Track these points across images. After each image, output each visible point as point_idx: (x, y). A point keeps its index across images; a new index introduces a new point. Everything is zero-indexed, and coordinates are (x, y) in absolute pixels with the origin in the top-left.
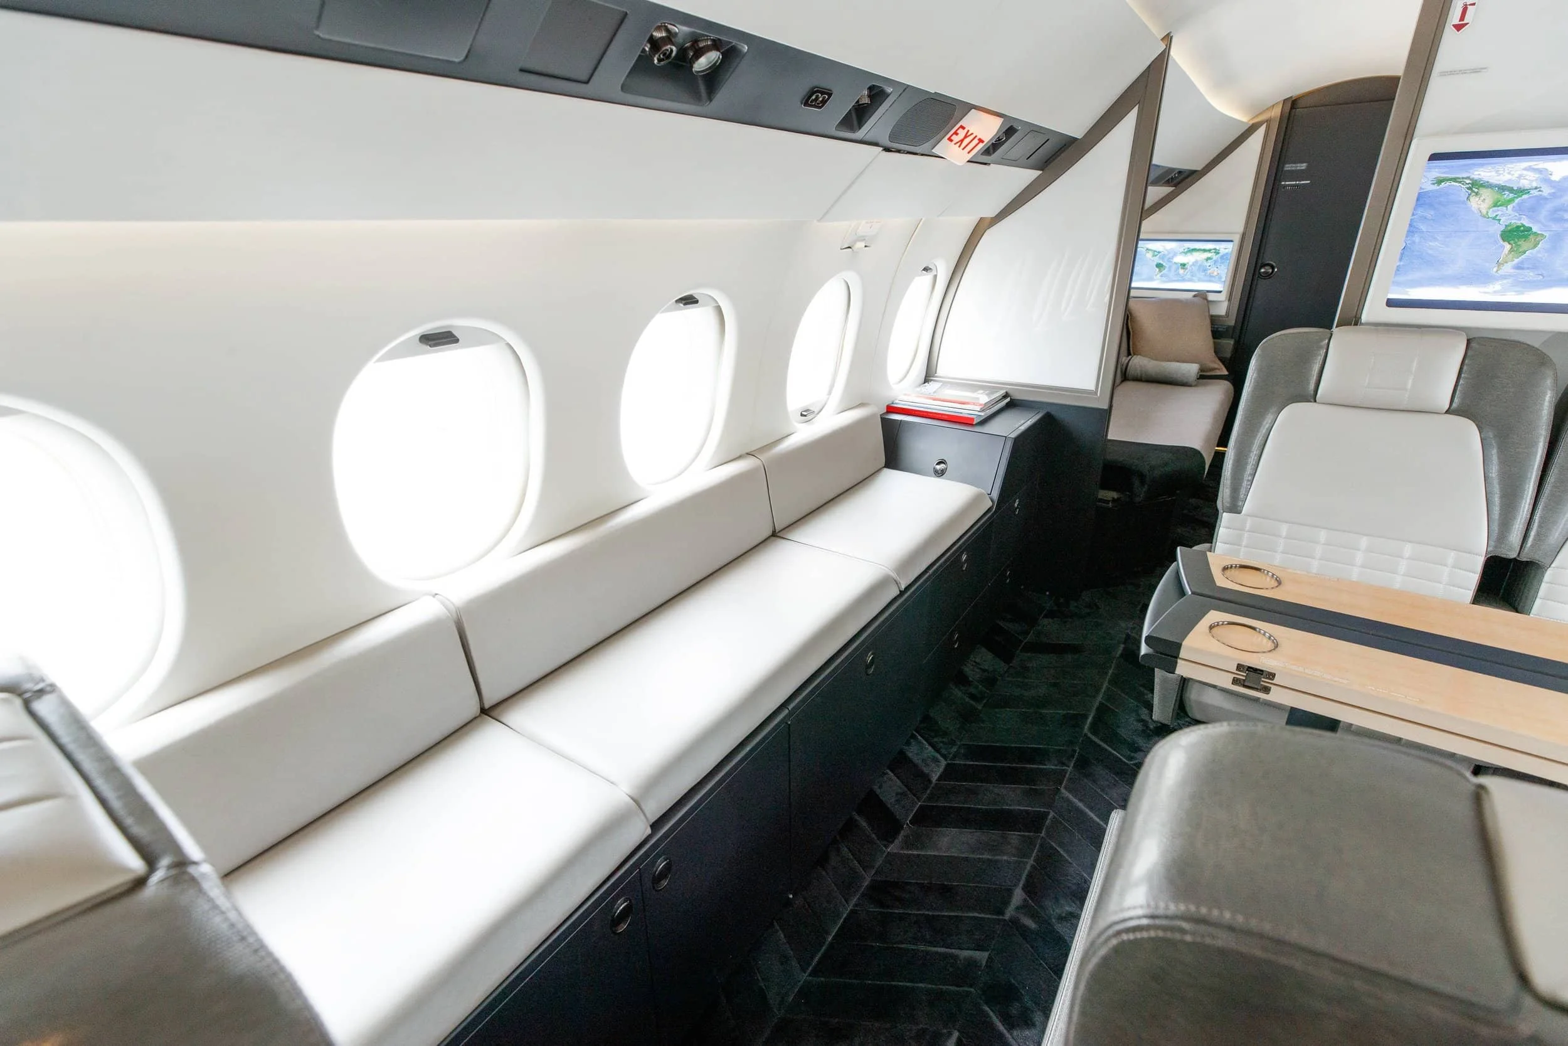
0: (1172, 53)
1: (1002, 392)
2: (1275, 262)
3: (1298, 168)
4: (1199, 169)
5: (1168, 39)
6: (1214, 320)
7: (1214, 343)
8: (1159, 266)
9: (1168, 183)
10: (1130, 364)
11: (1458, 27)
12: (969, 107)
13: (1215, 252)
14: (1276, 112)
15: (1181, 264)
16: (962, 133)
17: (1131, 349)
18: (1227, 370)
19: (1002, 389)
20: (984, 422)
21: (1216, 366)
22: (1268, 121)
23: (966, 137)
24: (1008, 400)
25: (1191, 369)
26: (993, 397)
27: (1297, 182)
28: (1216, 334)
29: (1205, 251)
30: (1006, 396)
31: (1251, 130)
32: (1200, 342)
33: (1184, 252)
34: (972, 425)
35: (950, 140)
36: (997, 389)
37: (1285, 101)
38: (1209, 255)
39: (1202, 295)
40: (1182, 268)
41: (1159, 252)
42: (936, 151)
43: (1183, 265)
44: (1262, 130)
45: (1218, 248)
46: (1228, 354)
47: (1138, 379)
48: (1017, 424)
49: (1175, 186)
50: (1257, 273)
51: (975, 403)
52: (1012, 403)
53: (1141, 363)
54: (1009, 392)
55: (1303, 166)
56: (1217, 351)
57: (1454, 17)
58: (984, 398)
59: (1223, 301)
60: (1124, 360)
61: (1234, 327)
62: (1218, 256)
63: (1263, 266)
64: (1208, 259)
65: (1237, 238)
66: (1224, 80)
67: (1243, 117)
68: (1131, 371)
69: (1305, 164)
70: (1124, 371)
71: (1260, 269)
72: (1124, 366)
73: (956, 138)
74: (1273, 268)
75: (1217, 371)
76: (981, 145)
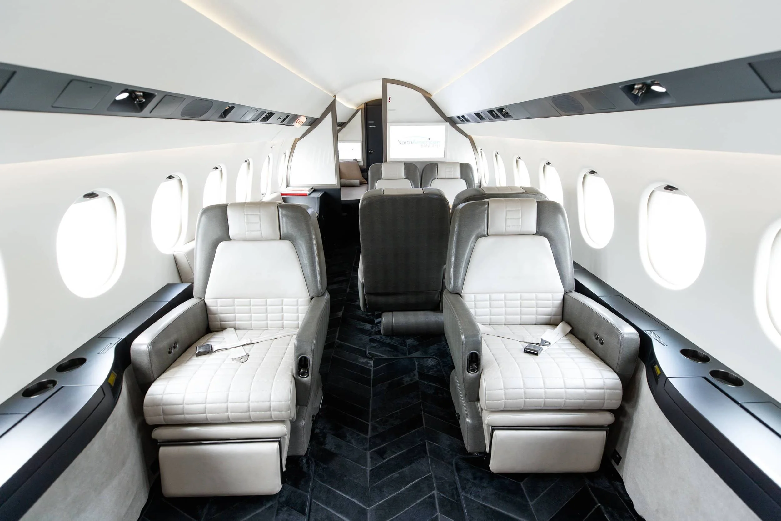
0: (336, 99)
1: (311, 187)
4: (346, 121)
5: (335, 96)
6: (360, 167)
7: (362, 174)
11: (389, 101)
12: (300, 116)
14: (363, 106)
16: (299, 121)
19: (311, 186)
20: (309, 195)
21: (364, 181)
22: (361, 109)
23: (300, 121)
24: (313, 189)
25: (357, 182)
26: (310, 188)
27: (372, 126)
28: (361, 171)
29: (353, 144)
30: (312, 188)
31: (357, 111)
32: (358, 173)
34: (306, 195)
35: (296, 122)
36: (310, 187)
37: (364, 103)
38: (355, 146)
39: (356, 160)
41: (344, 146)
42: (293, 124)
44: (360, 111)
47: (346, 185)
48: (319, 195)
49: (341, 126)
50: (368, 153)
51: (306, 191)
52: (315, 190)
54: (313, 187)
56: (362, 176)
57: (388, 100)
58: (308, 189)
59: (362, 161)
61: (366, 169)
63: (369, 150)
66: (349, 100)
67: (355, 108)
69: (373, 121)
71: (369, 151)
73: (297, 122)
74: (372, 151)
76: (303, 123)
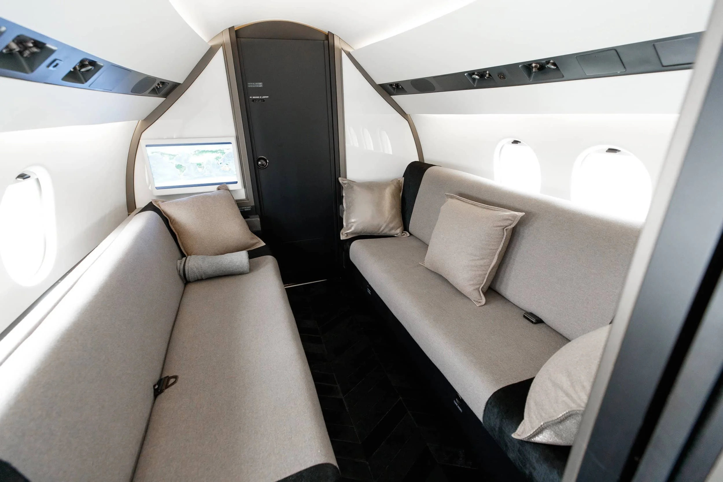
2: (266, 158)
3: (257, 86)
4: (182, 83)
6: (240, 204)
7: (246, 221)
8: (179, 167)
9: (155, 92)
10: (186, 268)
13: (221, 152)
14: (226, 38)
15: (198, 164)
17: (182, 248)
18: (265, 242)
21: (255, 241)
22: (223, 45)
25: (242, 256)
27: (261, 97)
28: (245, 214)
29: (212, 152)
33: (196, 154)
37: (231, 29)
38: (219, 155)
39: (222, 186)
40: (199, 167)
41: (175, 156)
43: (199, 165)
44: (220, 52)
45: (222, 149)
46: (259, 228)
47: (200, 280)
49: (165, 95)
50: (256, 165)
53: (196, 265)
55: (260, 85)
56: (251, 227)
59: (241, 189)
60: (180, 263)
61: (255, 206)
62: (224, 155)
63: (259, 159)
64: (217, 158)
65: (233, 140)
68: (190, 275)
70: (182, 275)
71: (257, 162)
72: (182, 272)
74: (265, 160)
75: (257, 244)
